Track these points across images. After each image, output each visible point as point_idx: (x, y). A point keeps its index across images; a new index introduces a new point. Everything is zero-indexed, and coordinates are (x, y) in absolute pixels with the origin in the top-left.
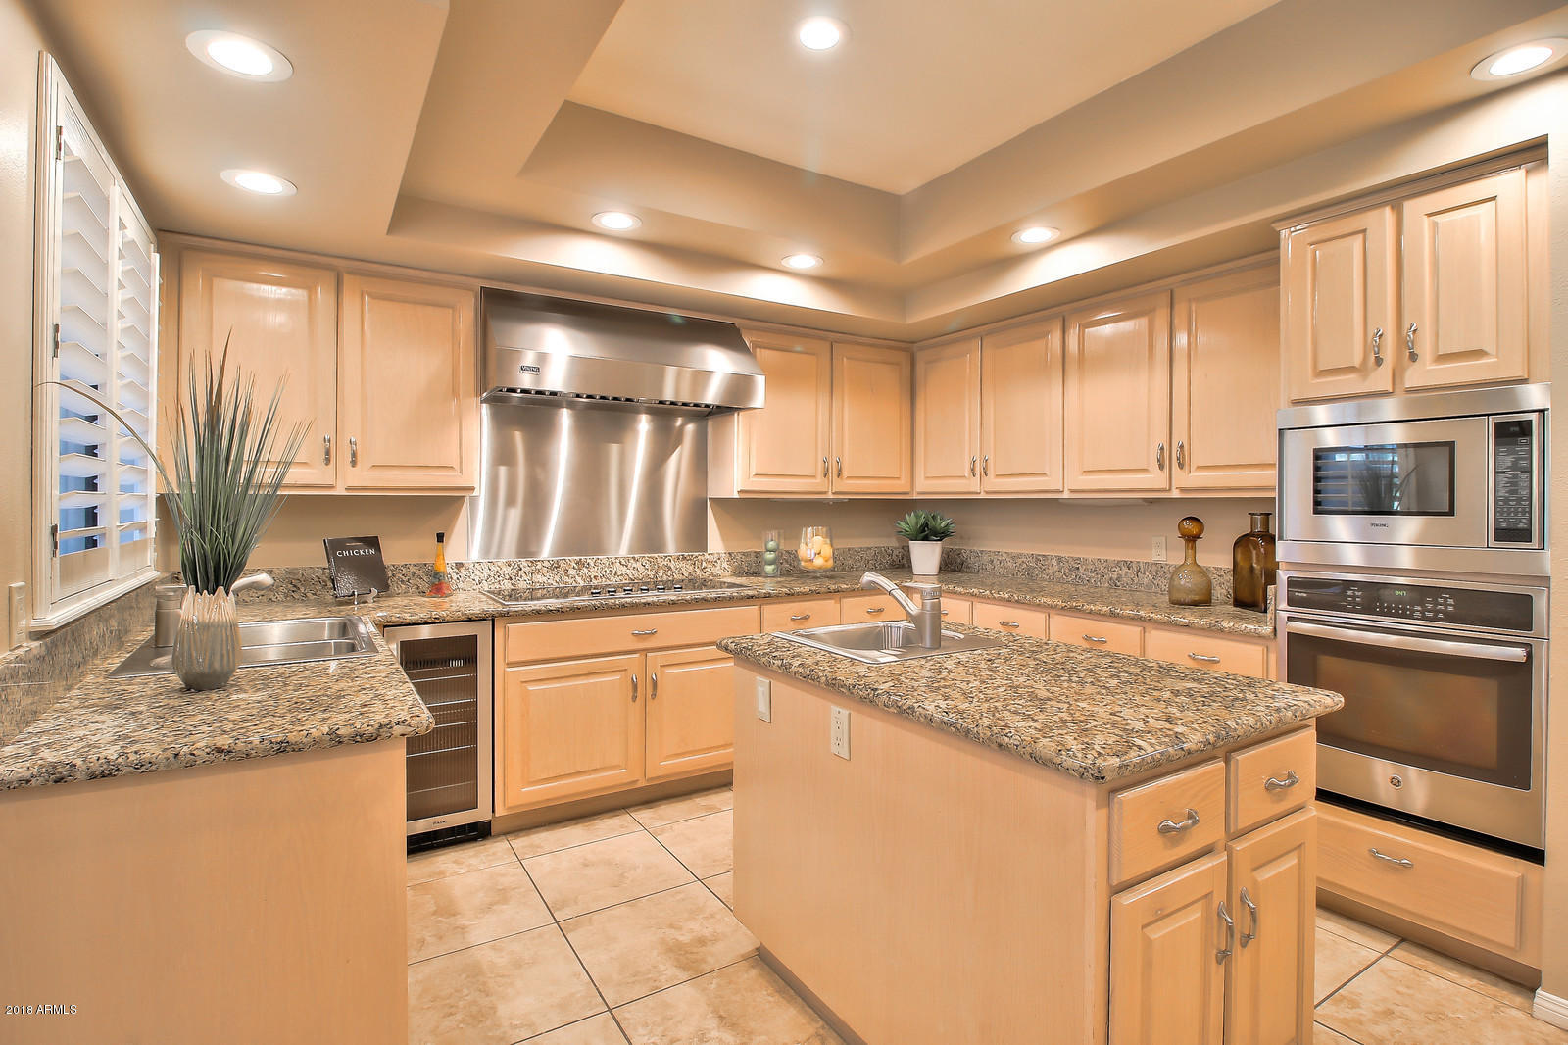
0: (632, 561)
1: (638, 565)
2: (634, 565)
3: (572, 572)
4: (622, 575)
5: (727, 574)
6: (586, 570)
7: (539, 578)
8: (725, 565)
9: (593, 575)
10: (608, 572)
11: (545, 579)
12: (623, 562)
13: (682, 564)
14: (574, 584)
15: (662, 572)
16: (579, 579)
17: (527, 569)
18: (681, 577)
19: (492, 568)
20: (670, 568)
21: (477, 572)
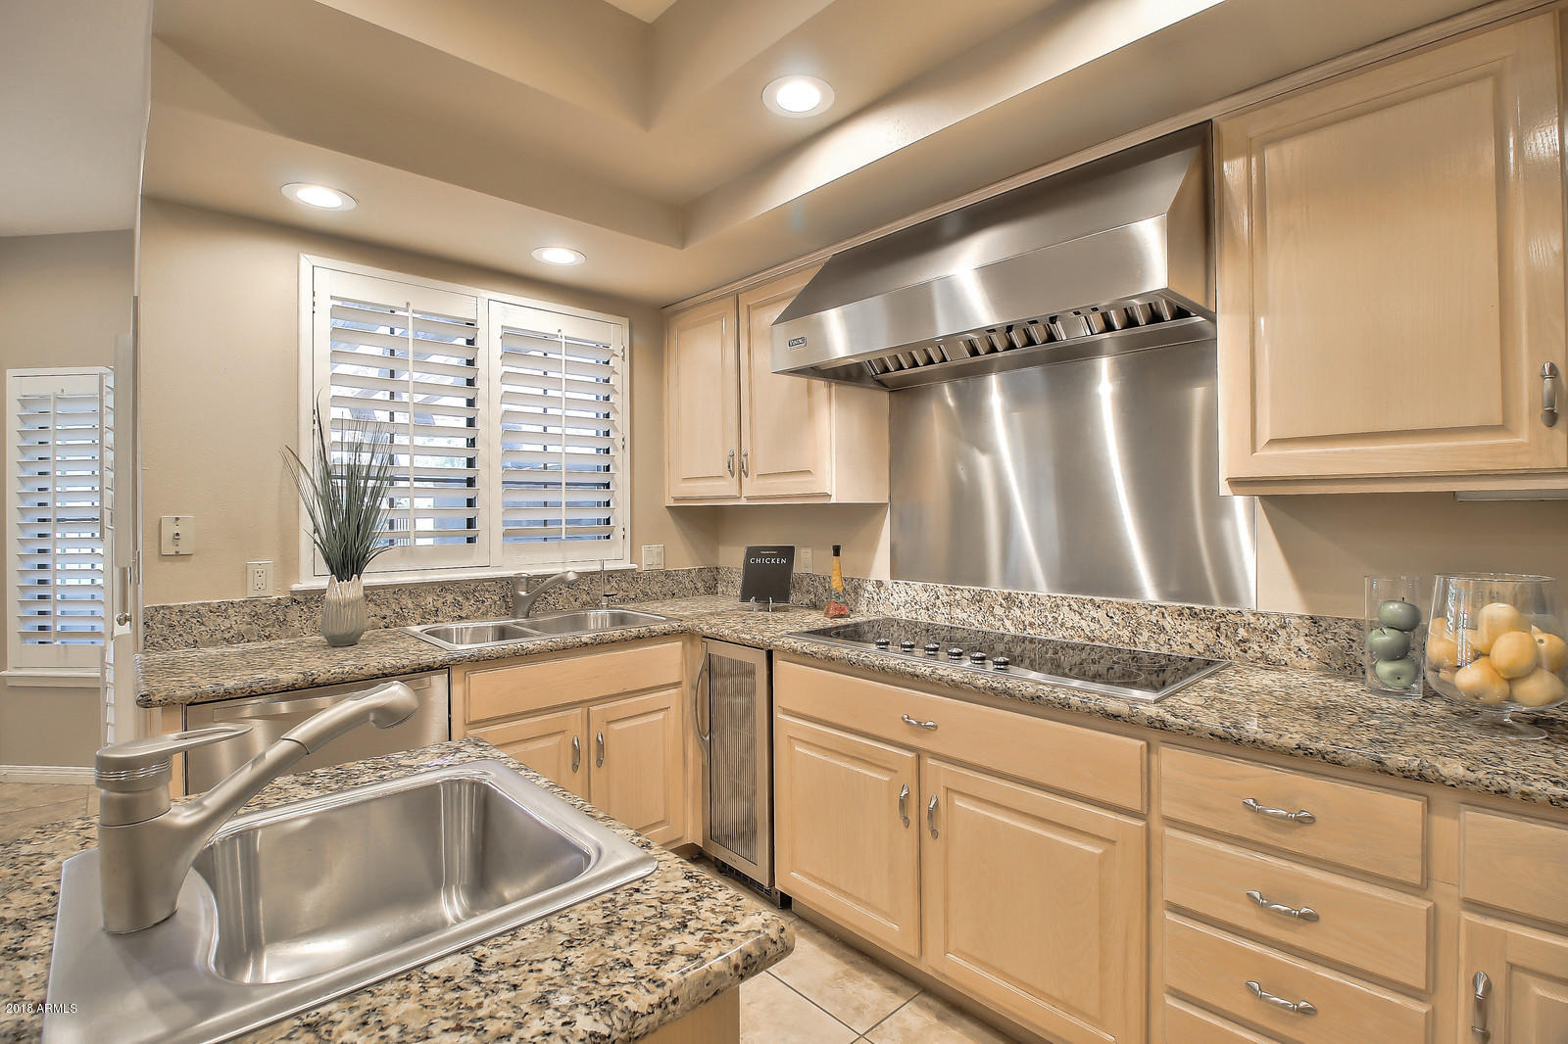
0: (1089, 606)
1: (1100, 614)
2: (1093, 613)
3: (999, 611)
4: (1073, 627)
5: (1305, 662)
6: (1017, 612)
7: (958, 613)
8: (1300, 641)
9: (1028, 619)
10: (1050, 619)
11: (965, 616)
12: (1075, 607)
13: (1187, 625)
14: (1002, 630)
15: (1146, 634)
16: (1008, 623)
17: (945, 599)
18: (1186, 652)
19: (910, 592)
20: (1163, 629)
21: (895, 595)
